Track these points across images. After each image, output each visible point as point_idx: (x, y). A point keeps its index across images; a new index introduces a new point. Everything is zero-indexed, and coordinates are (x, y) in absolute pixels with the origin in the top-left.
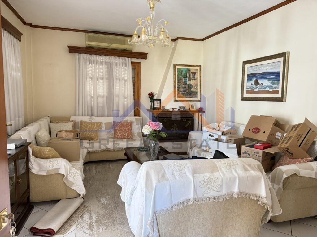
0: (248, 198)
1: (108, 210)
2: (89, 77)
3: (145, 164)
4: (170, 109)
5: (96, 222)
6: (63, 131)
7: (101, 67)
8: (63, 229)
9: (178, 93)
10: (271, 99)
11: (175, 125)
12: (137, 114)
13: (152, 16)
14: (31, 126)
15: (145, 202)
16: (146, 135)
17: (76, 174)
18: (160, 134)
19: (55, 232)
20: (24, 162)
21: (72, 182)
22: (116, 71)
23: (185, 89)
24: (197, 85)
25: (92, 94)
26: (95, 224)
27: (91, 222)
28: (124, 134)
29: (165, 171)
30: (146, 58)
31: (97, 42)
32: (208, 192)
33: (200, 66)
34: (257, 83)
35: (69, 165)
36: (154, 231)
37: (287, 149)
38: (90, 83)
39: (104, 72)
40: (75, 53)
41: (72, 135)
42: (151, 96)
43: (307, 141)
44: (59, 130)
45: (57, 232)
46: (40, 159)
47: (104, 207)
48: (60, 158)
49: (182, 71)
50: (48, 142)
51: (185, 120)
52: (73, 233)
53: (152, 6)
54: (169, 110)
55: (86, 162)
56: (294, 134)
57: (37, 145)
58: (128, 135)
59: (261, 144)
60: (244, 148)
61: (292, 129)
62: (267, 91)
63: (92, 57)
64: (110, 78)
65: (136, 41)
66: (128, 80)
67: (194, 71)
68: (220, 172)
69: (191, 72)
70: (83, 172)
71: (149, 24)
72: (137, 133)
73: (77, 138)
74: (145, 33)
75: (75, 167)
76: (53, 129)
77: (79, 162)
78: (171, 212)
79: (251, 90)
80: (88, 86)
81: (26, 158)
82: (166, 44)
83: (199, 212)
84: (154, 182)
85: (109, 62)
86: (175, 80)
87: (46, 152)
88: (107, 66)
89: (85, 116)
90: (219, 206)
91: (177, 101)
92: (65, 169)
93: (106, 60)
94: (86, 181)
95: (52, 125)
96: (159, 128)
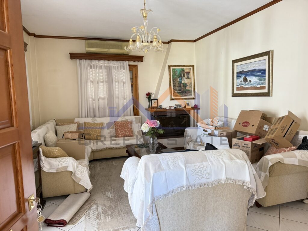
0: (234, 183)
1: (113, 202)
2: (90, 80)
3: (143, 157)
4: (167, 107)
5: (103, 213)
6: (68, 132)
7: (101, 71)
8: (74, 220)
9: (174, 92)
10: (259, 94)
11: (172, 122)
12: (136, 113)
13: (145, 25)
14: (40, 129)
15: (144, 190)
16: (145, 132)
17: (83, 171)
18: (158, 131)
19: (67, 222)
20: (36, 161)
21: (79, 178)
22: (115, 74)
23: (180, 88)
24: (191, 84)
25: (94, 97)
26: (102, 215)
27: (98, 213)
28: (125, 133)
29: (161, 163)
30: (142, 61)
31: (96, 48)
32: (199, 179)
33: (193, 66)
34: (245, 80)
35: (76, 163)
36: (153, 214)
37: (273, 139)
38: (92, 86)
39: (104, 76)
40: (76, 59)
41: (76, 135)
42: (148, 96)
43: (290, 132)
44: (64, 132)
45: (68, 222)
46: (50, 158)
47: (110, 199)
48: (67, 157)
49: (176, 71)
50: (56, 143)
51: (181, 117)
52: (83, 223)
53: (145, 15)
54: (165, 108)
55: (90, 160)
56: (279, 126)
57: (46, 146)
58: (129, 133)
59: (250, 136)
60: (234, 141)
61: (277, 122)
62: (255, 87)
63: (92, 62)
64: (110, 82)
65: (132, 48)
66: (127, 82)
67: (187, 71)
68: (209, 161)
69: (185, 71)
70: (88, 169)
71: (143, 32)
72: (137, 131)
73: (82, 138)
74: (139, 40)
75: (81, 164)
76: (59, 130)
77: (85, 160)
78: (167, 197)
79: (241, 87)
80: (90, 90)
81: (37, 158)
82: (159, 49)
83: (192, 197)
84: (152, 172)
85: (108, 66)
86: (171, 80)
87: (55, 151)
88: (106, 70)
89: (88, 117)
90: (210, 192)
91: (173, 99)
92: (73, 166)
93: (105, 64)
94: (92, 177)
95: (58, 127)
96: (157, 125)
